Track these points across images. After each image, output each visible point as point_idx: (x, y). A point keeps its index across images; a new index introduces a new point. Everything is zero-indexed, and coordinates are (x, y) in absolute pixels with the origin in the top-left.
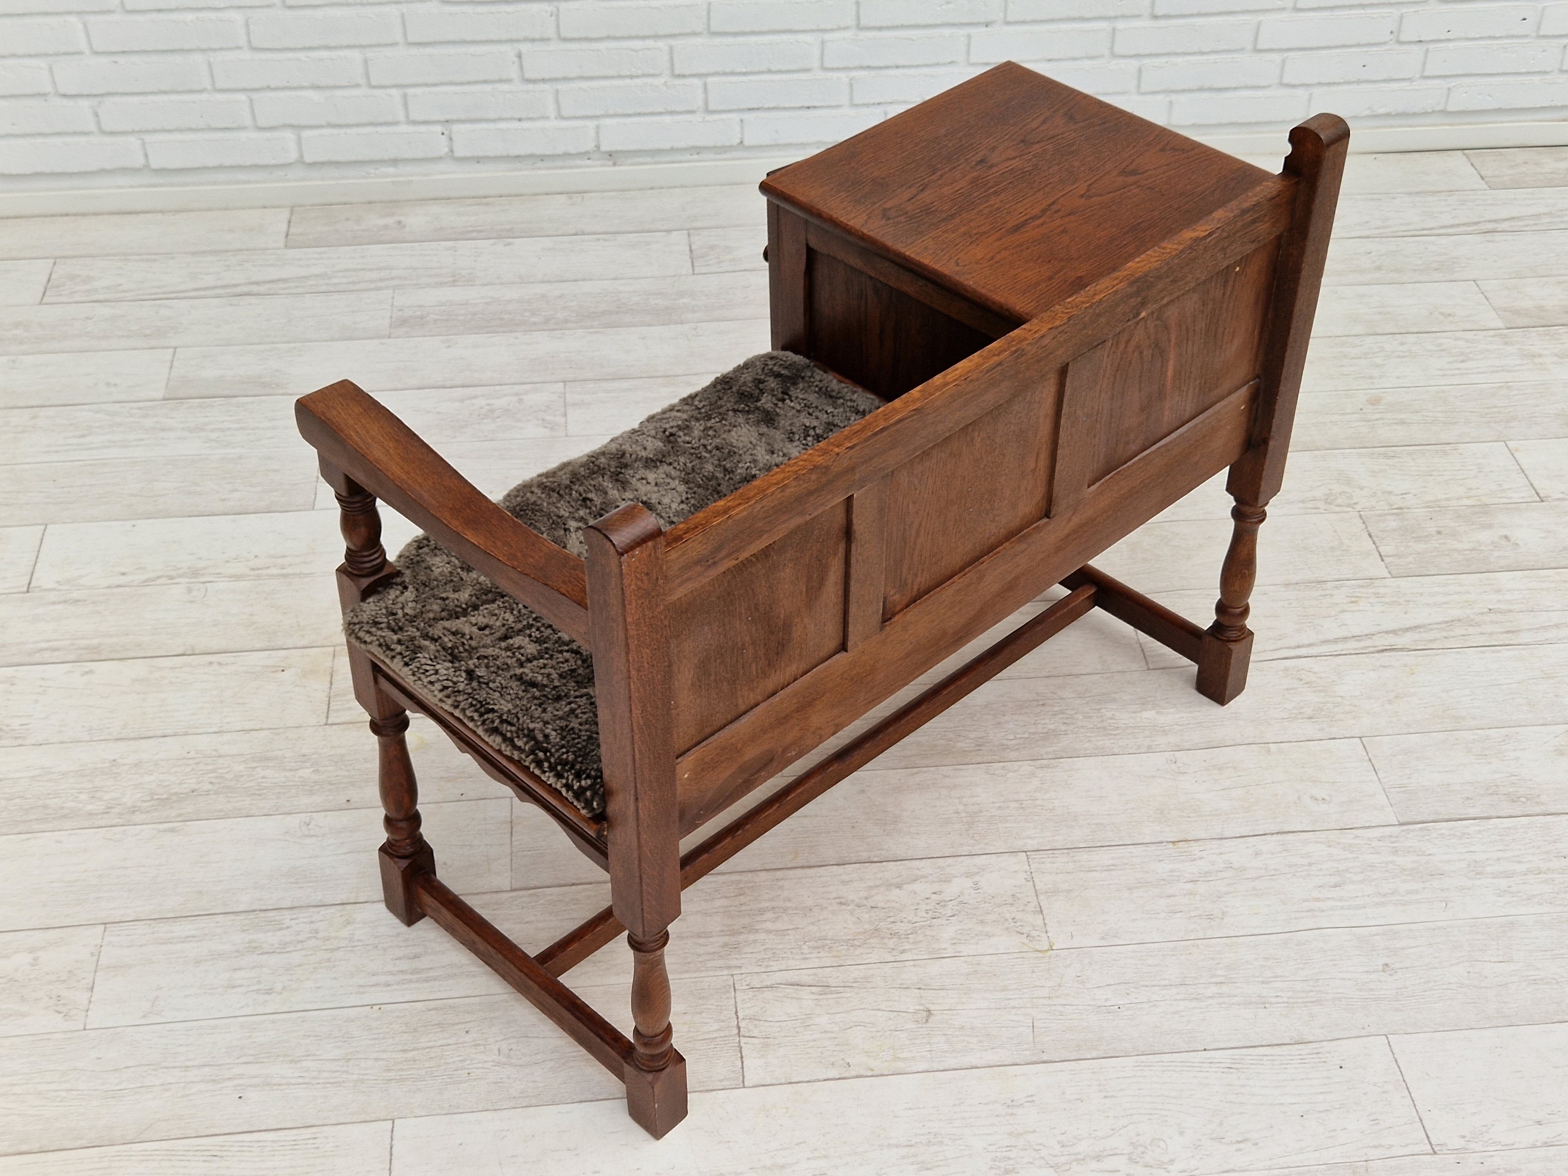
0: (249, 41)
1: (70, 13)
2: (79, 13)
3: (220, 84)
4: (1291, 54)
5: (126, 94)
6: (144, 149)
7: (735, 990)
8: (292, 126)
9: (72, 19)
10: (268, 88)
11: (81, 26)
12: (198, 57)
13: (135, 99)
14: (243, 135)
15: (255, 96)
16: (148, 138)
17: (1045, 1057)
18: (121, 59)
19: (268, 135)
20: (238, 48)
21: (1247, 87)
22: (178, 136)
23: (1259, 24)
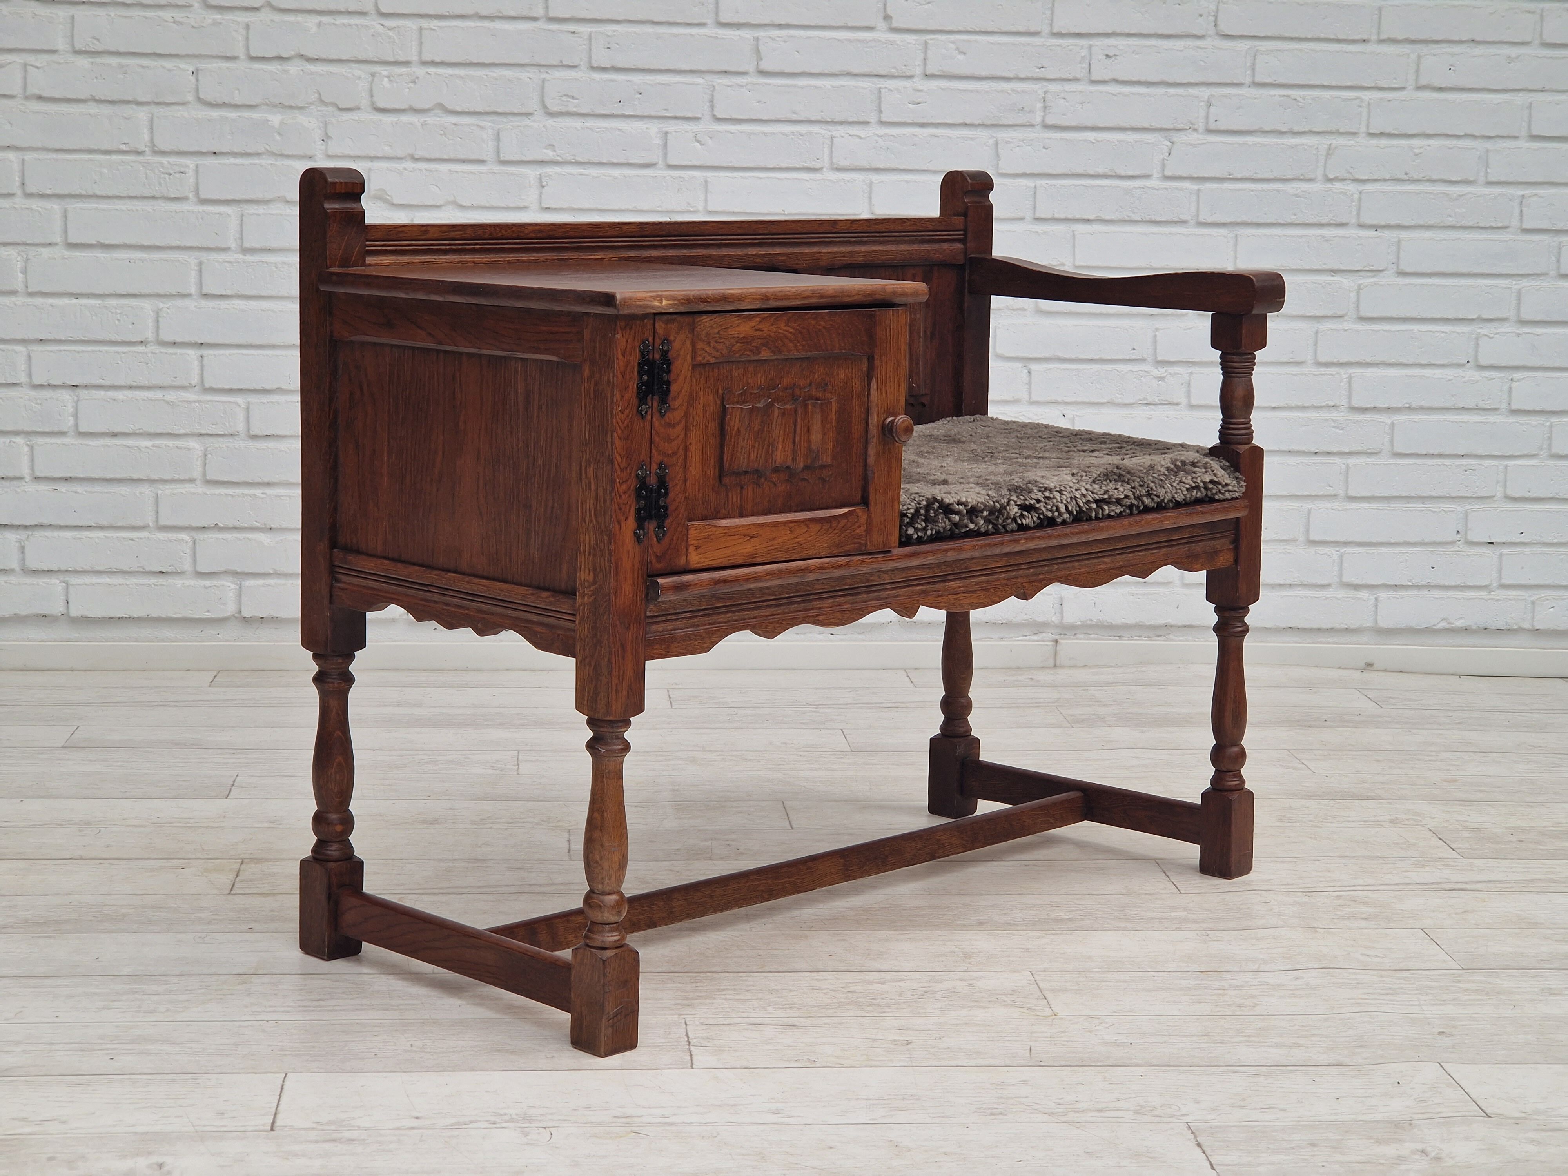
0: (204, 474)
1: (17, 433)
2: (28, 434)
3: (163, 522)
4: (1349, 549)
5: (60, 527)
6: (67, 595)
7: (686, 1024)
8: (236, 574)
9: (19, 440)
10: (217, 528)
11: (26, 449)
12: (146, 490)
13: (69, 534)
14: (178, 582)
15: (200, 536)
16: (74, 580)
17: (1042, 1064)
18: (63, 488)
19: (207, 583)
20: (192, 481)
21: (1303, 585)
22: (107, 580)
23: (1309, 511)
